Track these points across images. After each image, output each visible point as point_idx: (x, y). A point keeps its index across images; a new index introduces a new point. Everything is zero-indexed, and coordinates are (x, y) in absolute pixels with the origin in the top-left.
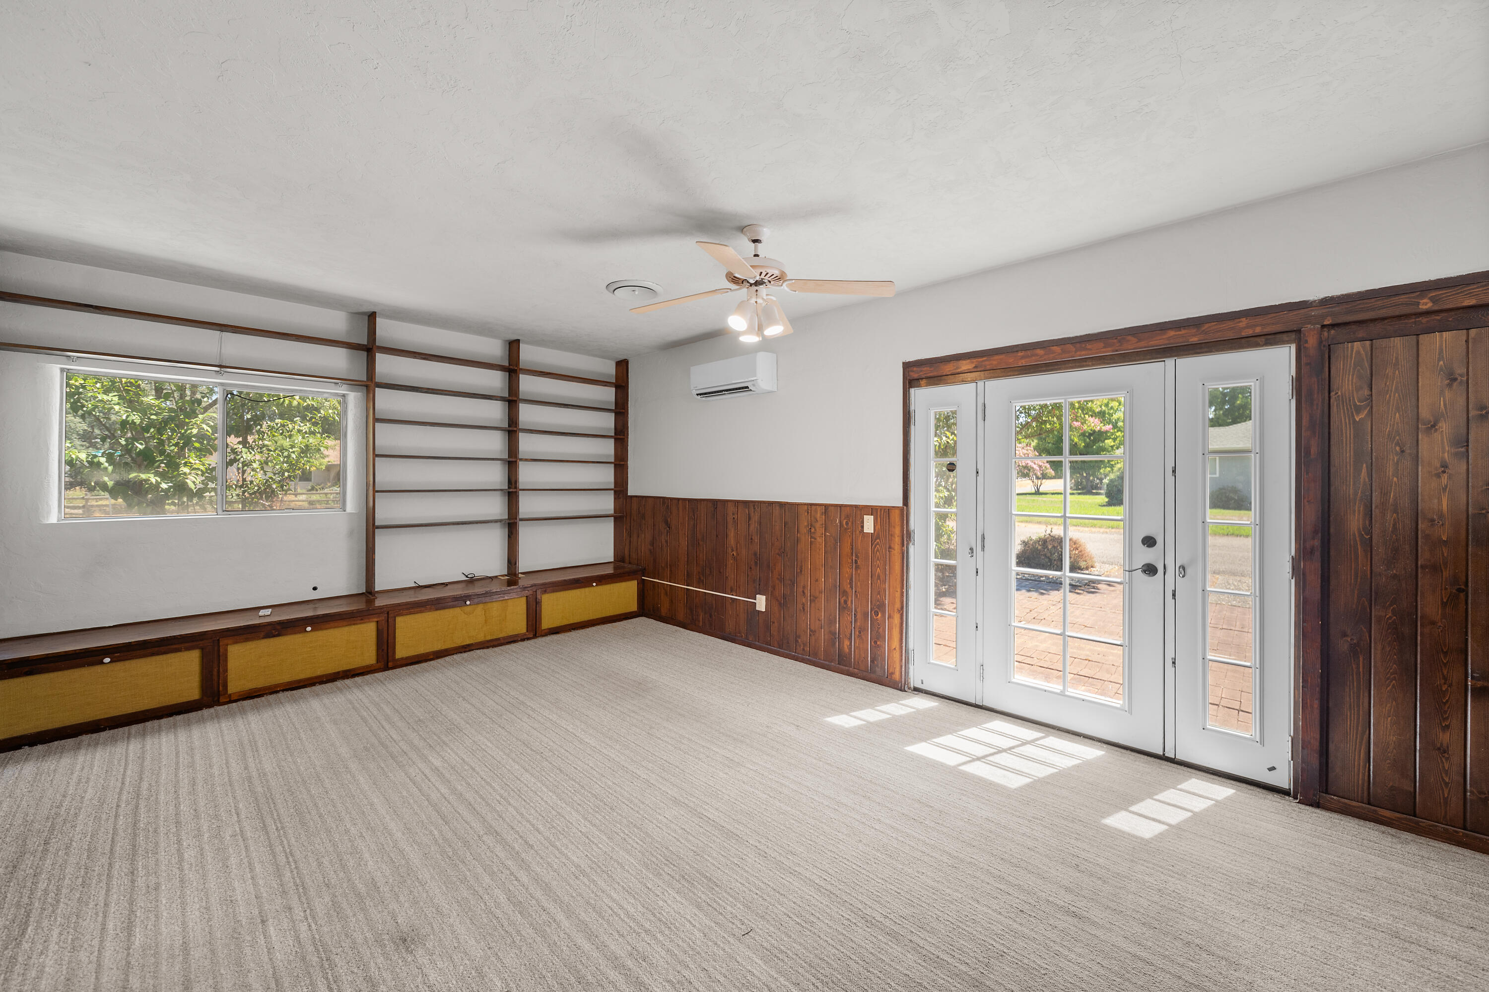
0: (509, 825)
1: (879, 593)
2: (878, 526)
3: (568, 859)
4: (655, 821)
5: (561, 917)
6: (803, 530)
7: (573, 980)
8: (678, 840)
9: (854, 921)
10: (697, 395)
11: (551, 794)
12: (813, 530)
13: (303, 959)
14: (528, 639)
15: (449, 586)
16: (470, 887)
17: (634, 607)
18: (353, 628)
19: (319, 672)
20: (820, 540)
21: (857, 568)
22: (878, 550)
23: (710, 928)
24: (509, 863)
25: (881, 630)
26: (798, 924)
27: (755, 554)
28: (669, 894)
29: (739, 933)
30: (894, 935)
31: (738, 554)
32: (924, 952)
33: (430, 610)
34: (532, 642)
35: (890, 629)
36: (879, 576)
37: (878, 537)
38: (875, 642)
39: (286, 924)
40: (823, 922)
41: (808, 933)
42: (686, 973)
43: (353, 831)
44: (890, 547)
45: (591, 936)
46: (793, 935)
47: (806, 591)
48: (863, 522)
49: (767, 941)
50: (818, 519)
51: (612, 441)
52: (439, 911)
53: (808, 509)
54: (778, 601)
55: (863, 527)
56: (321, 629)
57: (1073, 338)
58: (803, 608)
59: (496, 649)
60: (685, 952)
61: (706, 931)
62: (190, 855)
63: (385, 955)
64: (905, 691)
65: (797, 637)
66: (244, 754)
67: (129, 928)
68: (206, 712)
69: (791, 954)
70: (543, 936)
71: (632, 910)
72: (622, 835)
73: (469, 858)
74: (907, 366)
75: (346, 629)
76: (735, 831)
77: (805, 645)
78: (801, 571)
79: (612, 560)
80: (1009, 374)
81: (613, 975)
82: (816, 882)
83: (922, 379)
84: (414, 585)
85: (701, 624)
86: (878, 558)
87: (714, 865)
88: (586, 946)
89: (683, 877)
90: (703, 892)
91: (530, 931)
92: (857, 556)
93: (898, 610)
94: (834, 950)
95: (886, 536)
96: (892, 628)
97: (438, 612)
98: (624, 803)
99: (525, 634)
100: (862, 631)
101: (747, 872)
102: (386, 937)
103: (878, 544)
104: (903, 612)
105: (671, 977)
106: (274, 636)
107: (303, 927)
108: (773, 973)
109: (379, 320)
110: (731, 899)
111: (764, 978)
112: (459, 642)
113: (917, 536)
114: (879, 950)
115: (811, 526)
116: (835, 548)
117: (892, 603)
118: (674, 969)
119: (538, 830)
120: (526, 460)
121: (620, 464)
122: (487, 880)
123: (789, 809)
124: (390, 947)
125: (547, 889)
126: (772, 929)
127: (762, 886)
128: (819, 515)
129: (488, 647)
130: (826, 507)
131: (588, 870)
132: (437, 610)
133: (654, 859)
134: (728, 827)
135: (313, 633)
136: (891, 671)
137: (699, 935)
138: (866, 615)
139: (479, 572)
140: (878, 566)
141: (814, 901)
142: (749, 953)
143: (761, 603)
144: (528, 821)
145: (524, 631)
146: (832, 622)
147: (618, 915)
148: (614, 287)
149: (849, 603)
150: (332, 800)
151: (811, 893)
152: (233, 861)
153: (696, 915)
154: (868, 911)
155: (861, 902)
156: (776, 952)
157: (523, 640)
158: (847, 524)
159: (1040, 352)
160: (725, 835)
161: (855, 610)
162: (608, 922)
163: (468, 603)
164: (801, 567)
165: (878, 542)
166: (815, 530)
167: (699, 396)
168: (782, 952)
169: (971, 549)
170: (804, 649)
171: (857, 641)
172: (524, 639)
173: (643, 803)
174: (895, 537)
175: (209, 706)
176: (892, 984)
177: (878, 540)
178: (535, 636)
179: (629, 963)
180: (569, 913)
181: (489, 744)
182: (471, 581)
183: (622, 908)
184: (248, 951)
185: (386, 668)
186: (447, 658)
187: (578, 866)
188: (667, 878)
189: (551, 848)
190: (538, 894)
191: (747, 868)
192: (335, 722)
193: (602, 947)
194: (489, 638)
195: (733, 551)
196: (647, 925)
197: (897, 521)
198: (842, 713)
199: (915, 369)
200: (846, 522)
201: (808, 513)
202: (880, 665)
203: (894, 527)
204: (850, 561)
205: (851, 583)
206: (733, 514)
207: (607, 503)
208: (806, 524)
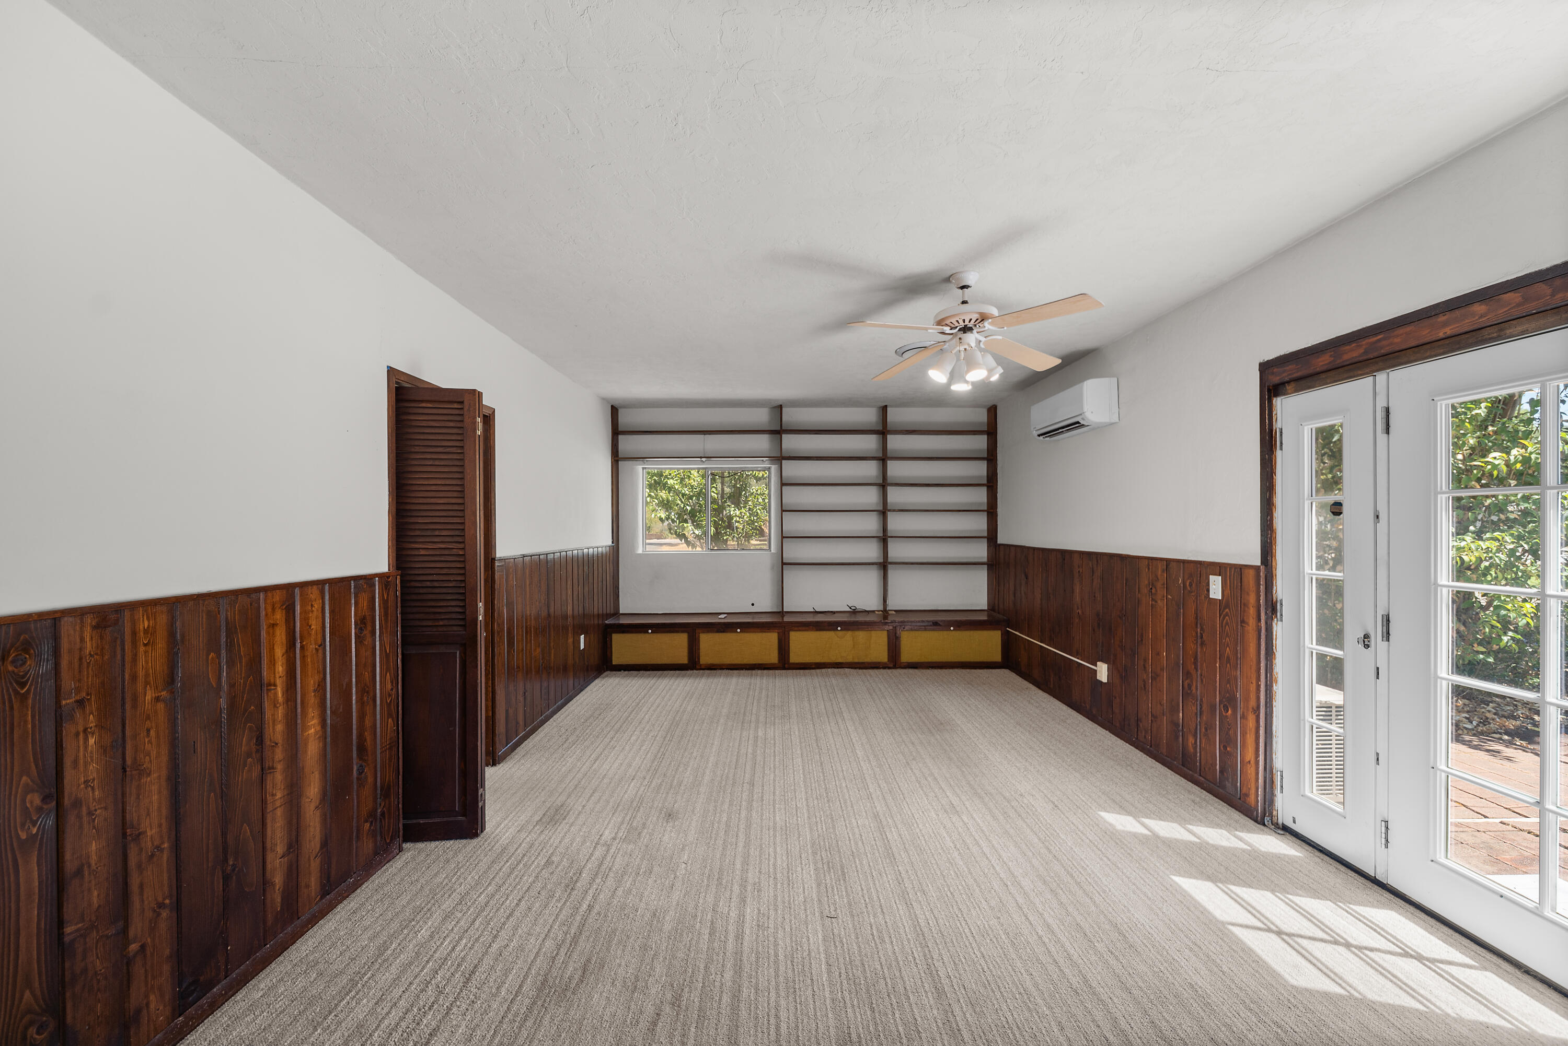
0: (763, 784)
1: (1228, 681)
2: (1228, 591)
3: (774, 817)
4: (847, 822)
5: (741, 844)
6: (1145, 590)
7: (716, 877)
8: (850, 840)
9: (918, 962)
10: (1039, 436)
11: (802, 776)
12: (1153, 590)
13: (632, 802)
14: (889, 668)
15: (836, 615)
16: (716, 807)
17: (998, 658)
18: (764, 634)
19: (746, 661)
20: (1162, 604)
21: (1202, 644)
22: (1227, 624)
23: (813, 900)
24: (744, 803)
25: (1231, 732)
26: (873, 935)
27: (1098, 615)
28: (809, 867)
29: (826, 913)
30: (940, 993)
31: (1083, 613)
32: (952, 1019)
33: (812, 630)
34: (889, 671)
35: (1244, 734)
36: (1228, 659)
37: (1227, 606)
38: (1224, 747)
39: (638, 785)
40: (893, 947)
41: (873, 945)
42: (772, 912)
43: (694, 754)
44: (1243, 622)
45: (745, 863)
46: (860, 939)
47: (1147, 666)
48: (1208, 584)
49: (840, 930)
50: (1159, 577)
51: (985, 489)
52: (693, 811)
53: (1148, 565)
54: (1118, 672)
55: (1208, 590)
56: (747, 632)
57: (1548, 270)
58: (1144, 686)
59: (860, 671)
60: (784, 902)
61: (808, 900)
62: (634, 738)
63: (658, 817)
64: (1264, 825)
65: (1138, 720)
66: (686, 698)
67: (596, 760)
68: (689, 672)
69: (845, 948)
70: (724, 849)
71: (779, 862)
72: (818, 819)
73: (729, 791)
74: (1265, 368)
75: (760, 634)
76: (897, 855)
77: (1146, 732)
78: (1142, 640)
79: (986, 608)
80: (1428, 354)
81: (736, 888)
82: (920, 921)
83: (1288, 382)
84: (813, 610)
85: (1052, 686)
86: (1227, 634)
87: (856, 867)
88: (738, 866)
89: (828, 864)
90: (831, 879)
91: (721, 842)
92: (1202, 629)
93: (1253, 708)
94: (879, 967)
95: (1237, 606)
96: (1246, 733)
97: (818, 633)
98: (840, 801)
99: (885, 663)
100: (1209, 727)
101: (875, 884)
102: (665, 810)
103: (1227, 614)
104: (1259, 713)
105: (762, 909)
106: (721, 632)
107: (642, 789)
108: (821, 949)
109: (784, 409)
110: (844, 893)
111: (812, 947)
112: (834, 658)
113: (1286, 610)
114: (915, 991)
115: (1152, 586)
116: (1178, 615)
117: (1247, 699)
118: (768, 906)
119: (774, 793)
120: (894, 511)
121: (991, 512)
122: (726, 806)
123: (961, 863)
124: (663, 815)
125: (749, 826)
126: (851, 926)
127: (875, 898)
128: (1160, 572)
129: (855, 668)
130: (1168, 561)
131: (778, 828)
132: (817, 630)
133: (822, 843)
134: (894, 849)
135: (741, 634)
136: (1244, 790)
137: (801, 898)
138: (1213, 708)
139: (861, 606)
140: (1228, 646)
141: (902, 931)
142: (819, 929)
143: (1103, 672)
144: (774, 786)
145: (886, 660)
146: (1174, 710)
147: (769, 860)
148: (901, 352)
149: (1193, 688)
150: (699, 735)
151: (906, 924)
152: (644, 748)
153: (812, 888)
154: (938, 964)
155: (940, 955)
156: (837, 939)
157: (884, 668)
158: (1191, 585)
159: (1479, 308)
160: (886, 854)
161: (1201, 700)
162: (761, 861)
163: (839, 628)
164: (1142, 636)
165: (1227, 613)
166: (1156, 591)
167: (1041, 438)
168: (841, 942)
169: (1366, 636)
170: (1145, 737)
171: (1203, 741)
172: (884, 666)
173: (852, 807)
174: (1248, 608)
175: (692, 669)
176: (897, 1015)
177: (1227, 610)
178: (895, 667)
179: (749, 888)
180: (747, 844)
181: (797, 733)
182: (854, 612)
183: (775, 858)
184: (619, 789)
185: (784, 668)
186: (823, 670)
187: (775, 823)
188: (818, 857)
189: (772, 806)
190: (742, 827)
191: (877, 882)
192: (734, 694)
193: (745, 871)
194: (856, 660)
195: (1078, 609)
196: (779, 875)
197: (1251, 586)
198: (1129, 813)
199: (1275, 370)
200: (1190, 583)
201: (1149, 569)
202: (1230, 780)
203: (1248, 594)
204: (1194, 634)
205: (1195, 663)
206: (1079, 567)
207: (980, 551)
208: (1146, 582)
